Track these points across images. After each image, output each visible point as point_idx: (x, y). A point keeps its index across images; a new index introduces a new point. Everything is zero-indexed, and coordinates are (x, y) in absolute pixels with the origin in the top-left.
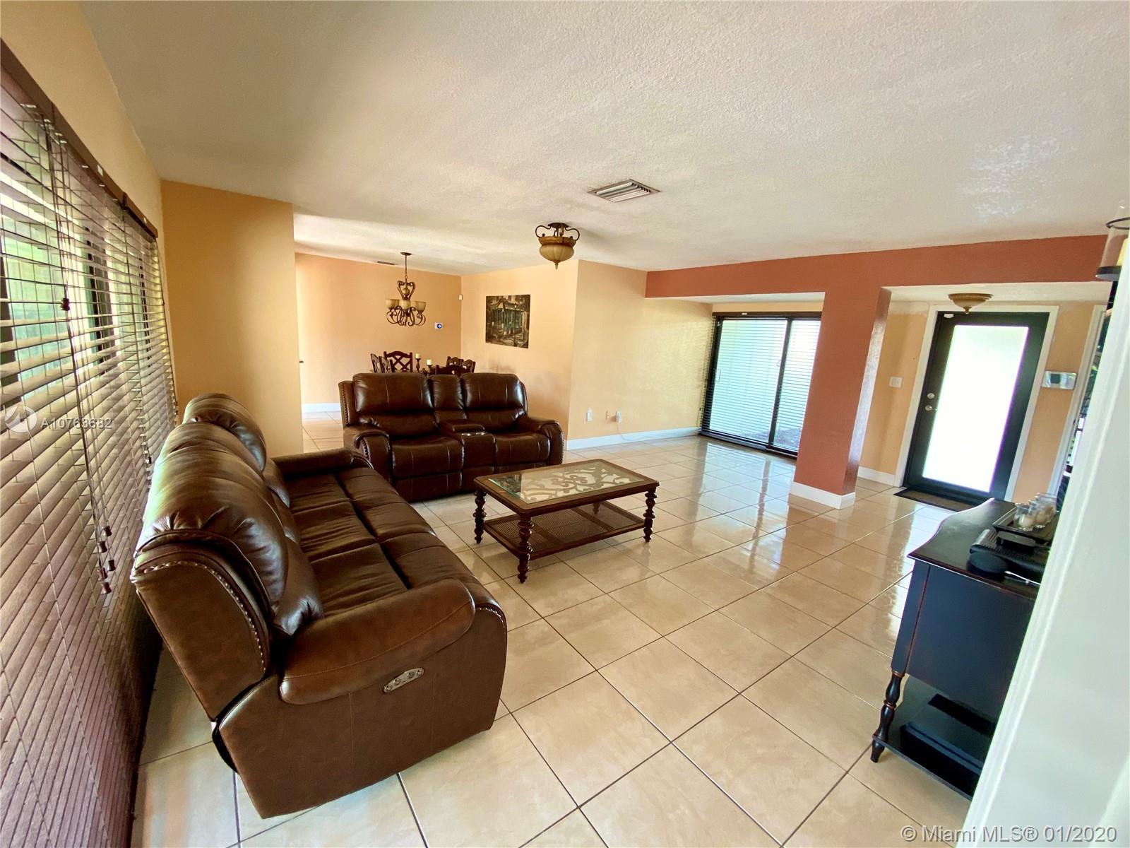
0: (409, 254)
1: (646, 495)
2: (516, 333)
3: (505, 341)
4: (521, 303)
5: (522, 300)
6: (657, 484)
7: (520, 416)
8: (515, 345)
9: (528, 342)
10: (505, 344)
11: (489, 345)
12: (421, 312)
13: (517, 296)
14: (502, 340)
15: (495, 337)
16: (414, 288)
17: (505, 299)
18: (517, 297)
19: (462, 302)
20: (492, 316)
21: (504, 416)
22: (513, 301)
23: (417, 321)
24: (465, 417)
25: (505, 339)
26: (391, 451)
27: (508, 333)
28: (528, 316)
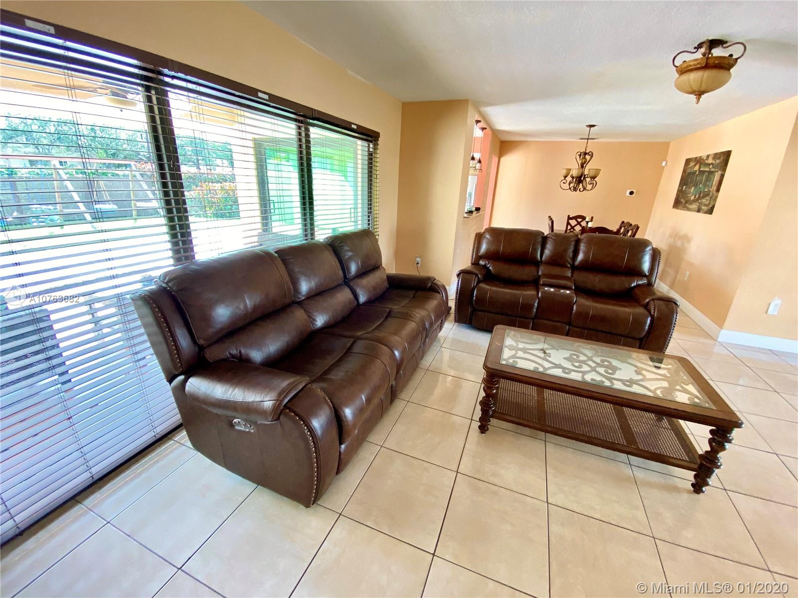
0: (594, 126)
1: (711, 432)
2: (703, 197)
3: (690, 207)
4: (718, 161)
5: (720, 158)
6: (738, 425)
7: (638, 286)
8: (699, 211)
9: (713, 207)
10: (689, 210)
11: (674, 209)
12: (593, 178)
13: (716, 154)
14: (687, 205)
15: (682, 202)
16: (592, 157)
17: (703, 159)
18: (716, 156)
19: (665, 169)
20: (687, 179)
21: (618, 283)
22: (710, 161)
23: (589, 187)
24: (570, 275)
25: (691, 204)
26: (474, 288)
27: (695, 197)
28: (722, 176)
